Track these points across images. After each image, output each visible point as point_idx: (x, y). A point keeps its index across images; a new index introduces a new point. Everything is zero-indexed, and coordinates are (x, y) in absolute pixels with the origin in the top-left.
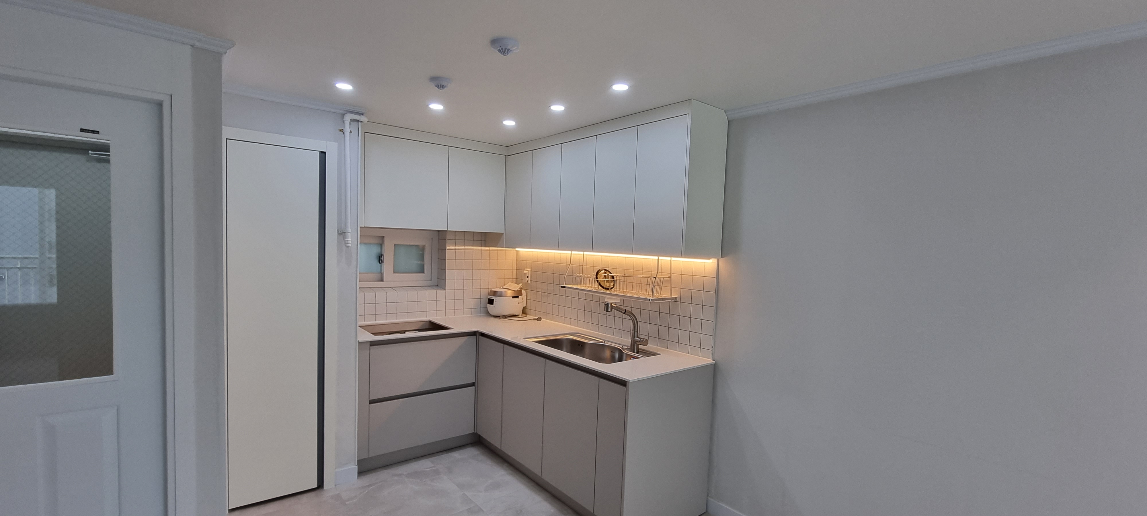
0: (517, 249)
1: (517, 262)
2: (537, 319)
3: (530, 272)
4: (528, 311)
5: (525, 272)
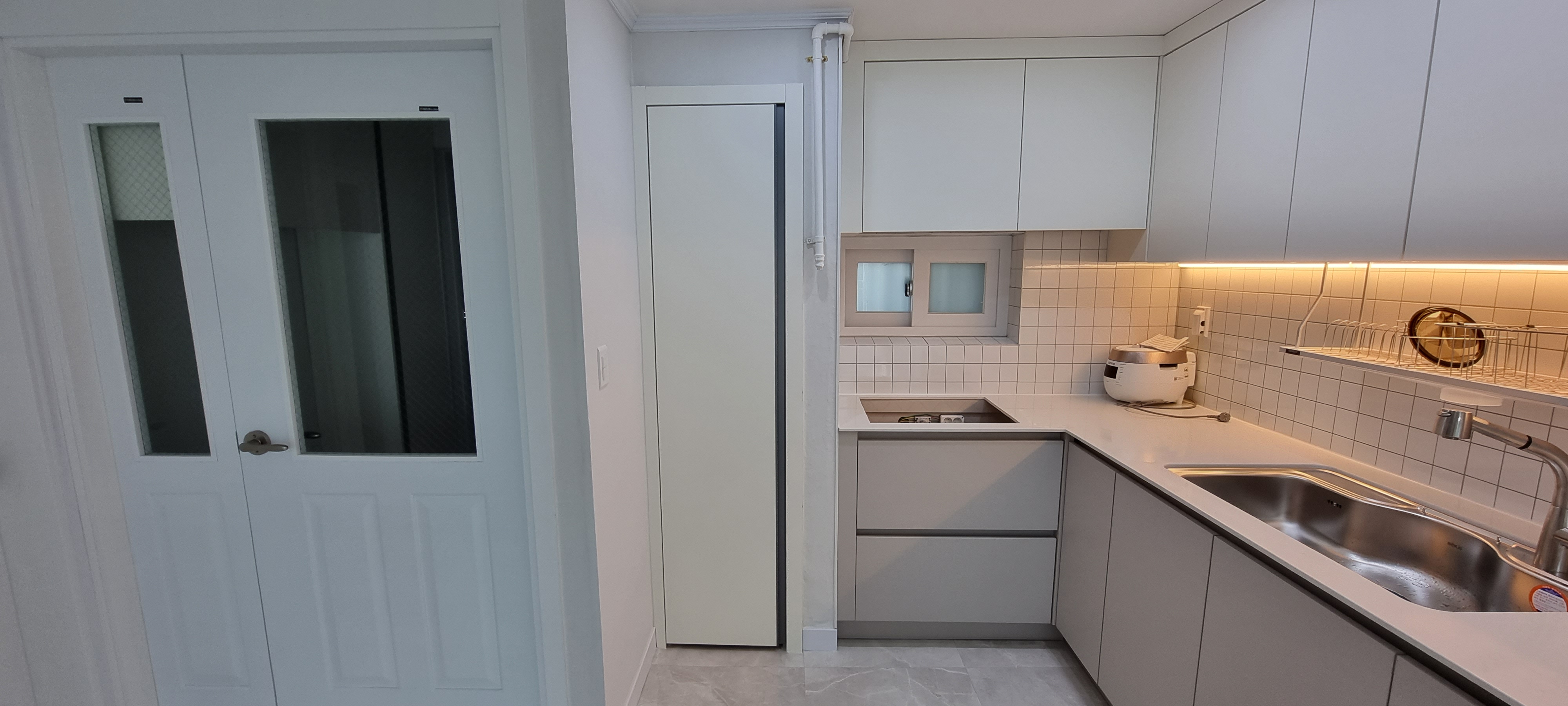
0: (1181, 265)
1: (1179, 291)
2: (1219, 416)
3: (1209, 312)
4: (1197, 396)
5: (1197, 312)
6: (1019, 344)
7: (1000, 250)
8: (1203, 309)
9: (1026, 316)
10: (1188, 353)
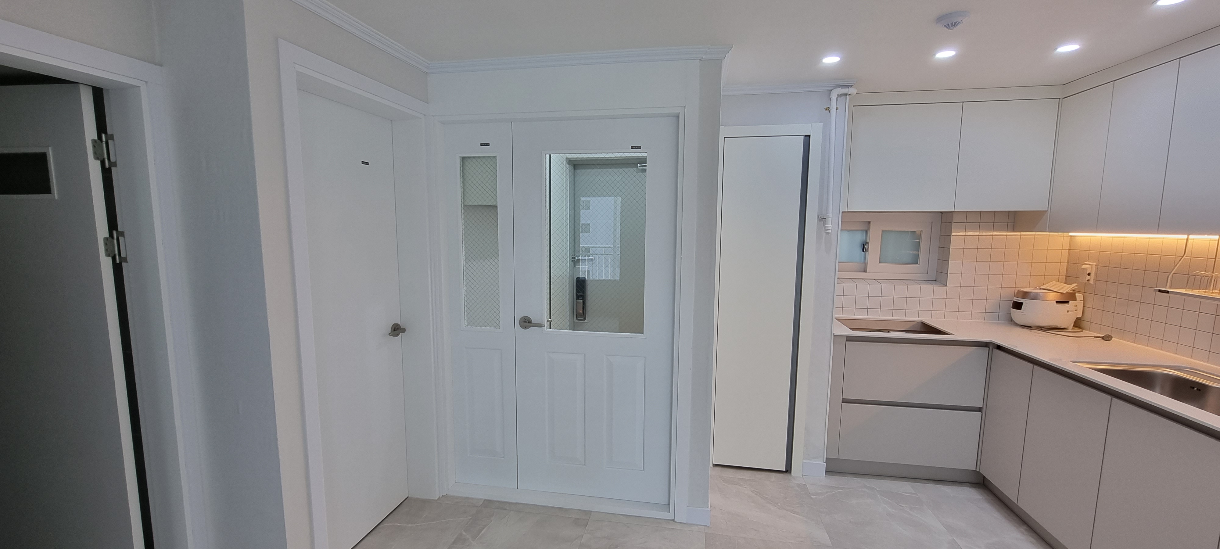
0: (1071, 234)
1: (1069, 253)
2: (1103, 337)
3: (1094, 267)
4: (1084, 324)
5: (1084, 266)
6: (948, 285)
7: (932, 223)
8: (1090, 265)
9: (952, 266)
10: (1077, 294)
